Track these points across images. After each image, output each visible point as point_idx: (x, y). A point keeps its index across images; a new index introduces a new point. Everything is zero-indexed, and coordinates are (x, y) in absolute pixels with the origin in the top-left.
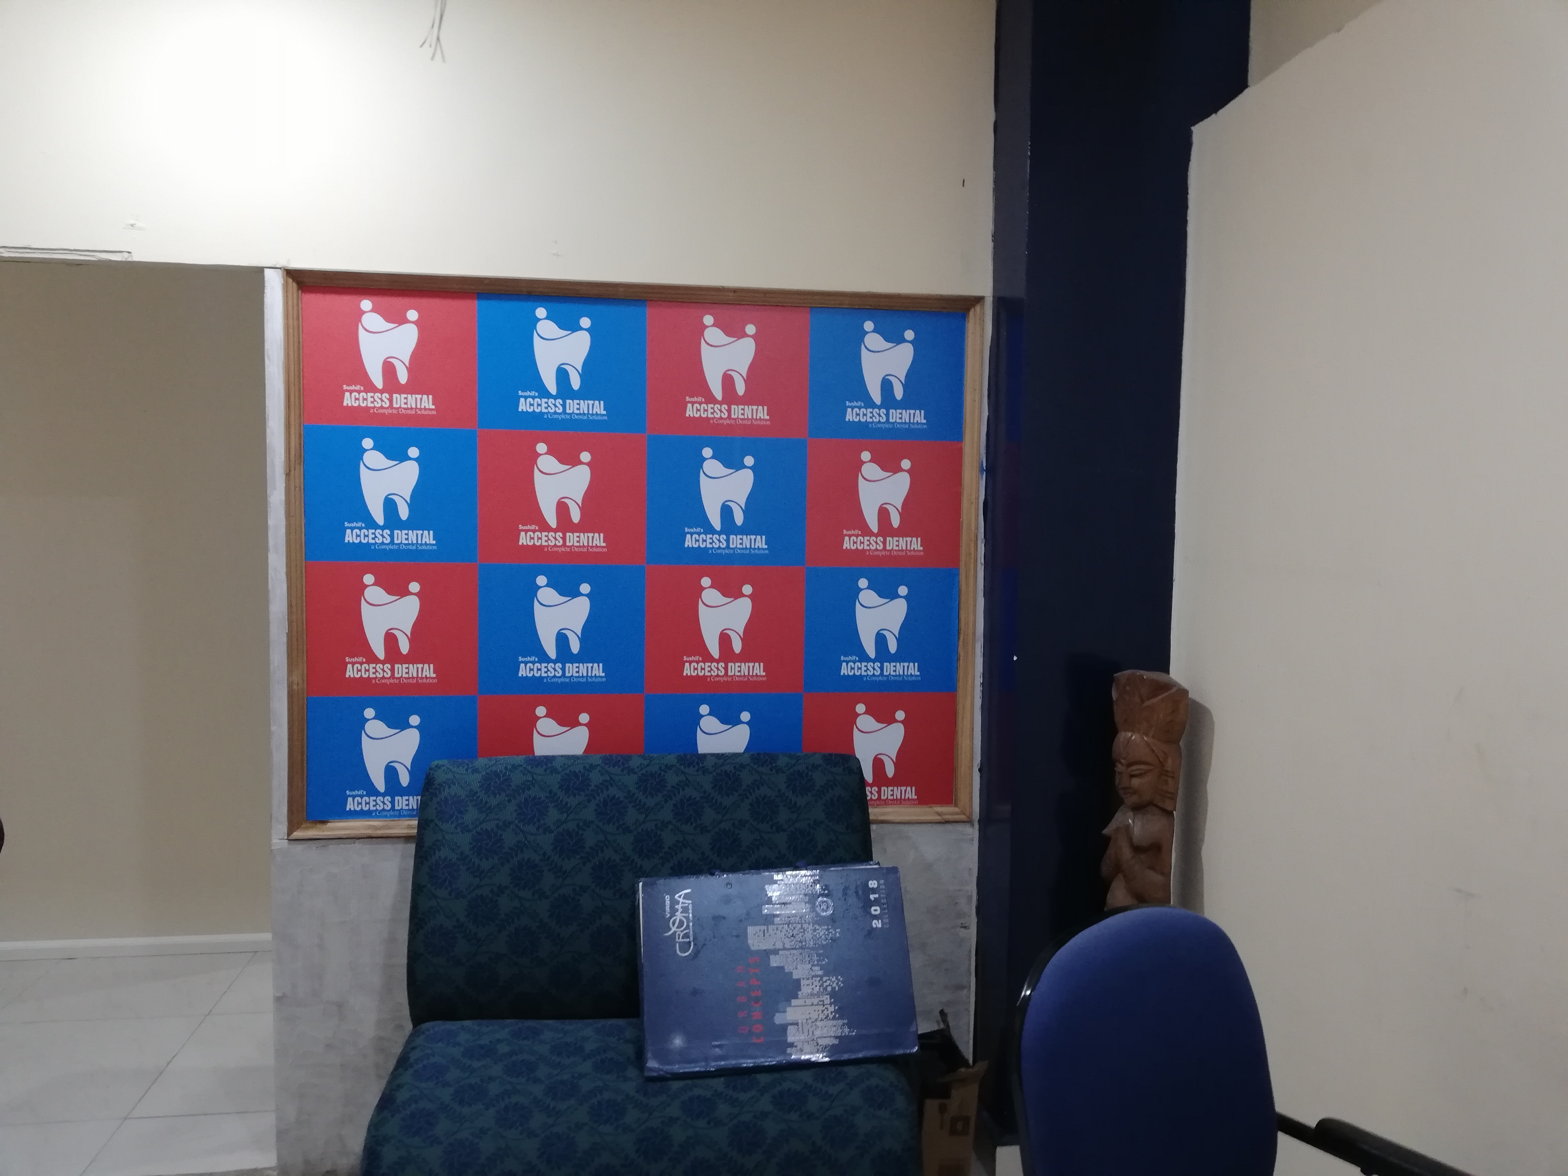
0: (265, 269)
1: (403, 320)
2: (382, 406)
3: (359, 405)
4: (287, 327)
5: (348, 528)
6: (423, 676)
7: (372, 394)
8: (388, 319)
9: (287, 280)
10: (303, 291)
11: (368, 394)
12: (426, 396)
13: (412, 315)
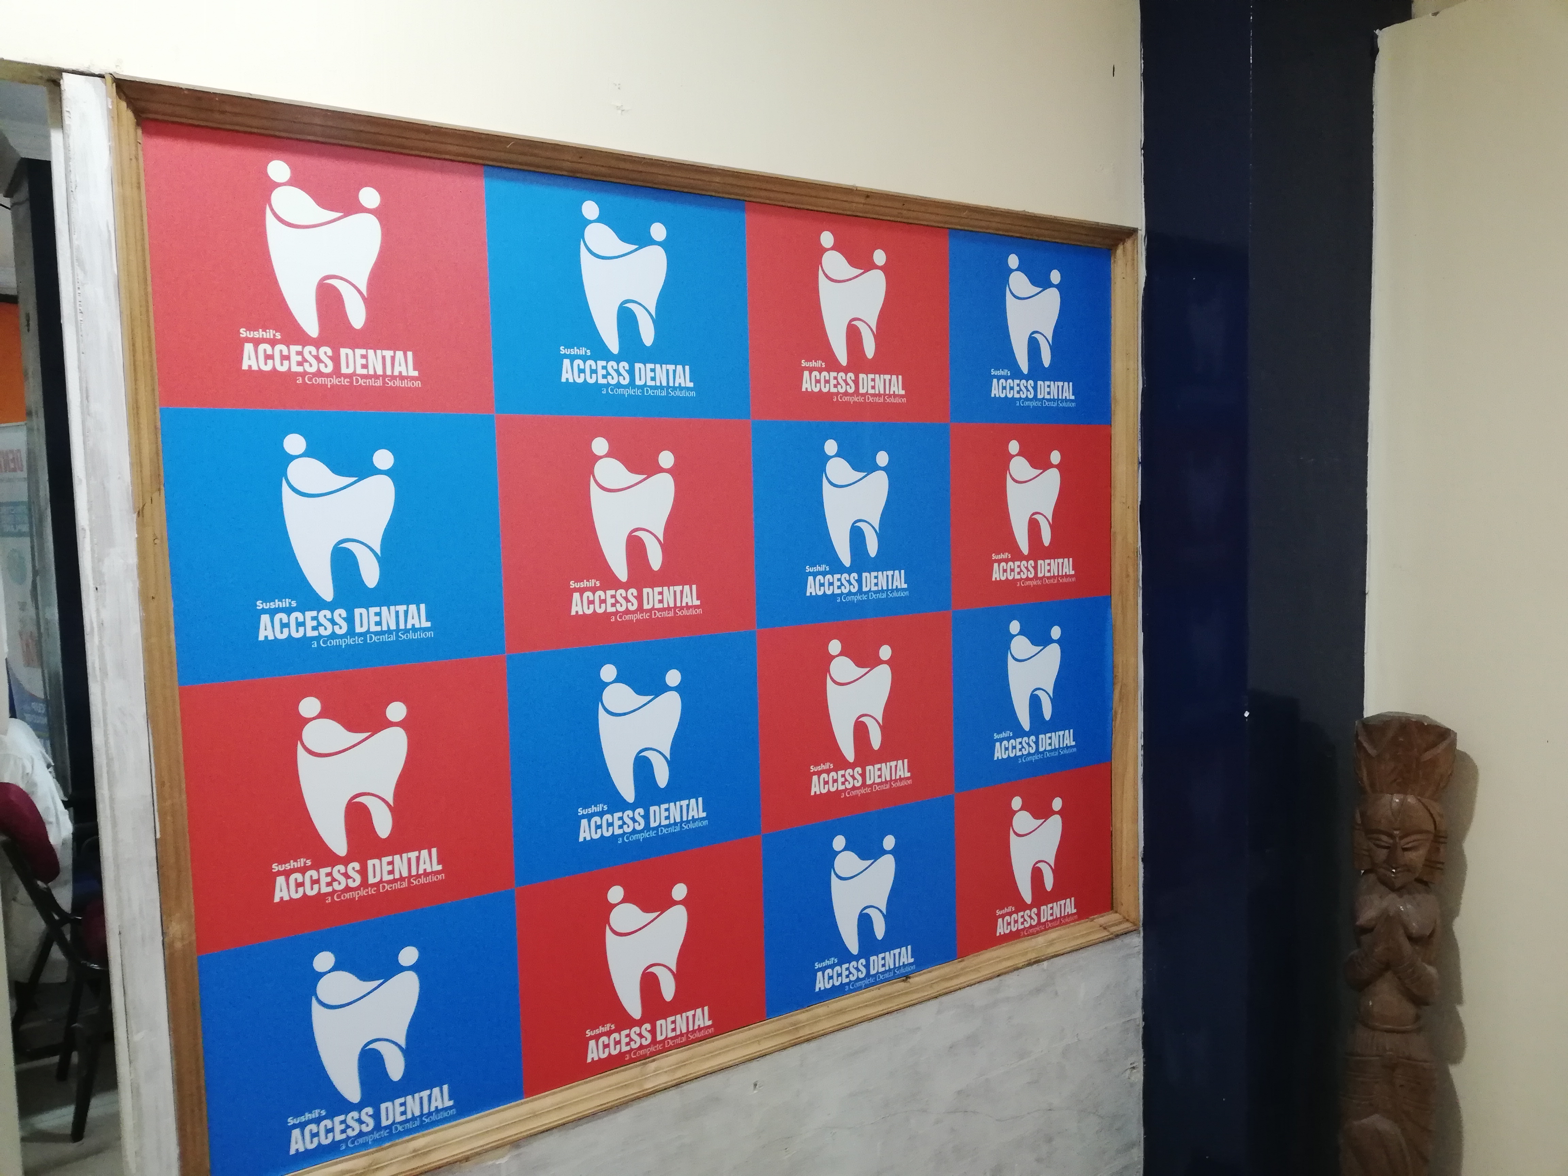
0: (64, 74)
1: (351, 207)
2: (319, 370)
3: (274, 368)
4: (122, 203)
5: (264, 611)
6: (420, 873)
7: (299, 348)
8: (323, 201)
9: (117, 103)
10: (147, 132)
11: (291, 347)
12: (401, 353)
13: (370, 197)
